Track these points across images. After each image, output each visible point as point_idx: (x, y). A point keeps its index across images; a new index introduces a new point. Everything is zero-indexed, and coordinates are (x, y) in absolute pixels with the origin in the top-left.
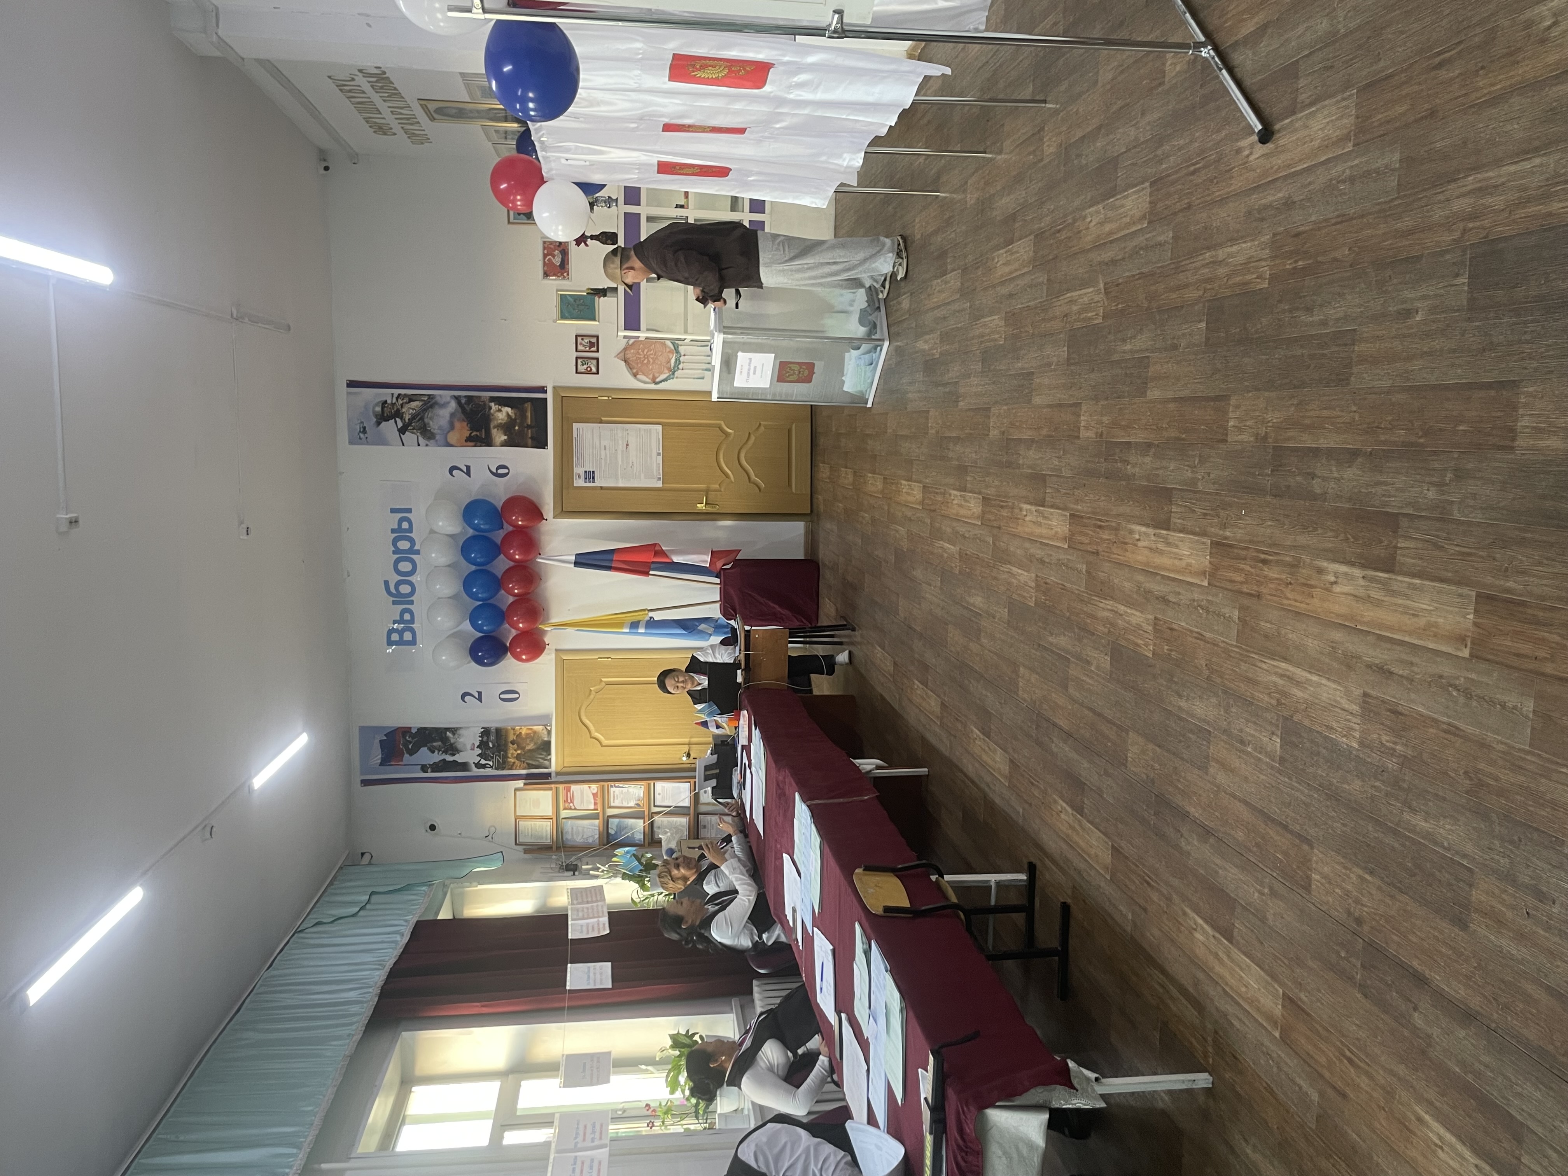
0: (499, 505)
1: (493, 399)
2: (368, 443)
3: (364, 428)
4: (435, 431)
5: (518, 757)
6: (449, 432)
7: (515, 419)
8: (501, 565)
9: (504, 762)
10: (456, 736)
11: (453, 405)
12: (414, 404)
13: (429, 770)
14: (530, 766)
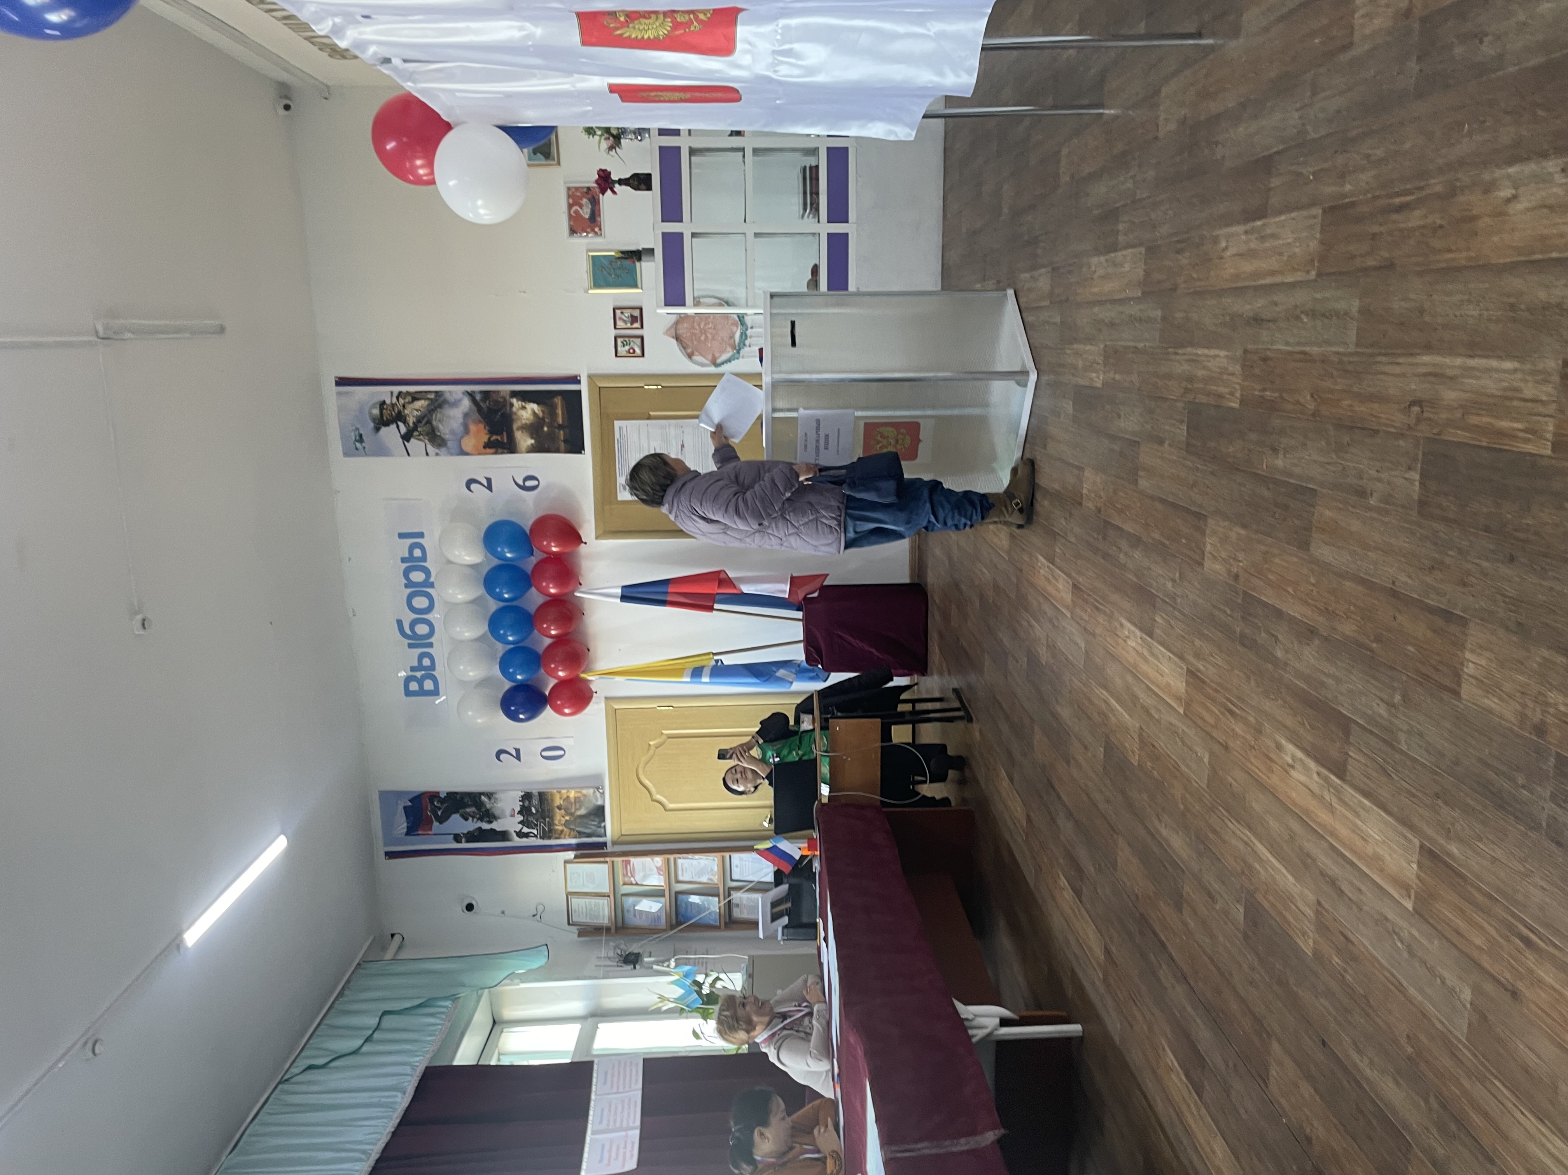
0: (527, 525)
1: (514, 394)
2: (366, 455)
3: (361, 436)
4: (447, 437)
5: (567, 824)
6: (462, 438)
7: (543, 419)
8: (534, 599)
9: (550, 831)
10: (492, 801)
11: (466, 403)
12: (421, 404)
13: (463, 840)
14: (581, 834)
